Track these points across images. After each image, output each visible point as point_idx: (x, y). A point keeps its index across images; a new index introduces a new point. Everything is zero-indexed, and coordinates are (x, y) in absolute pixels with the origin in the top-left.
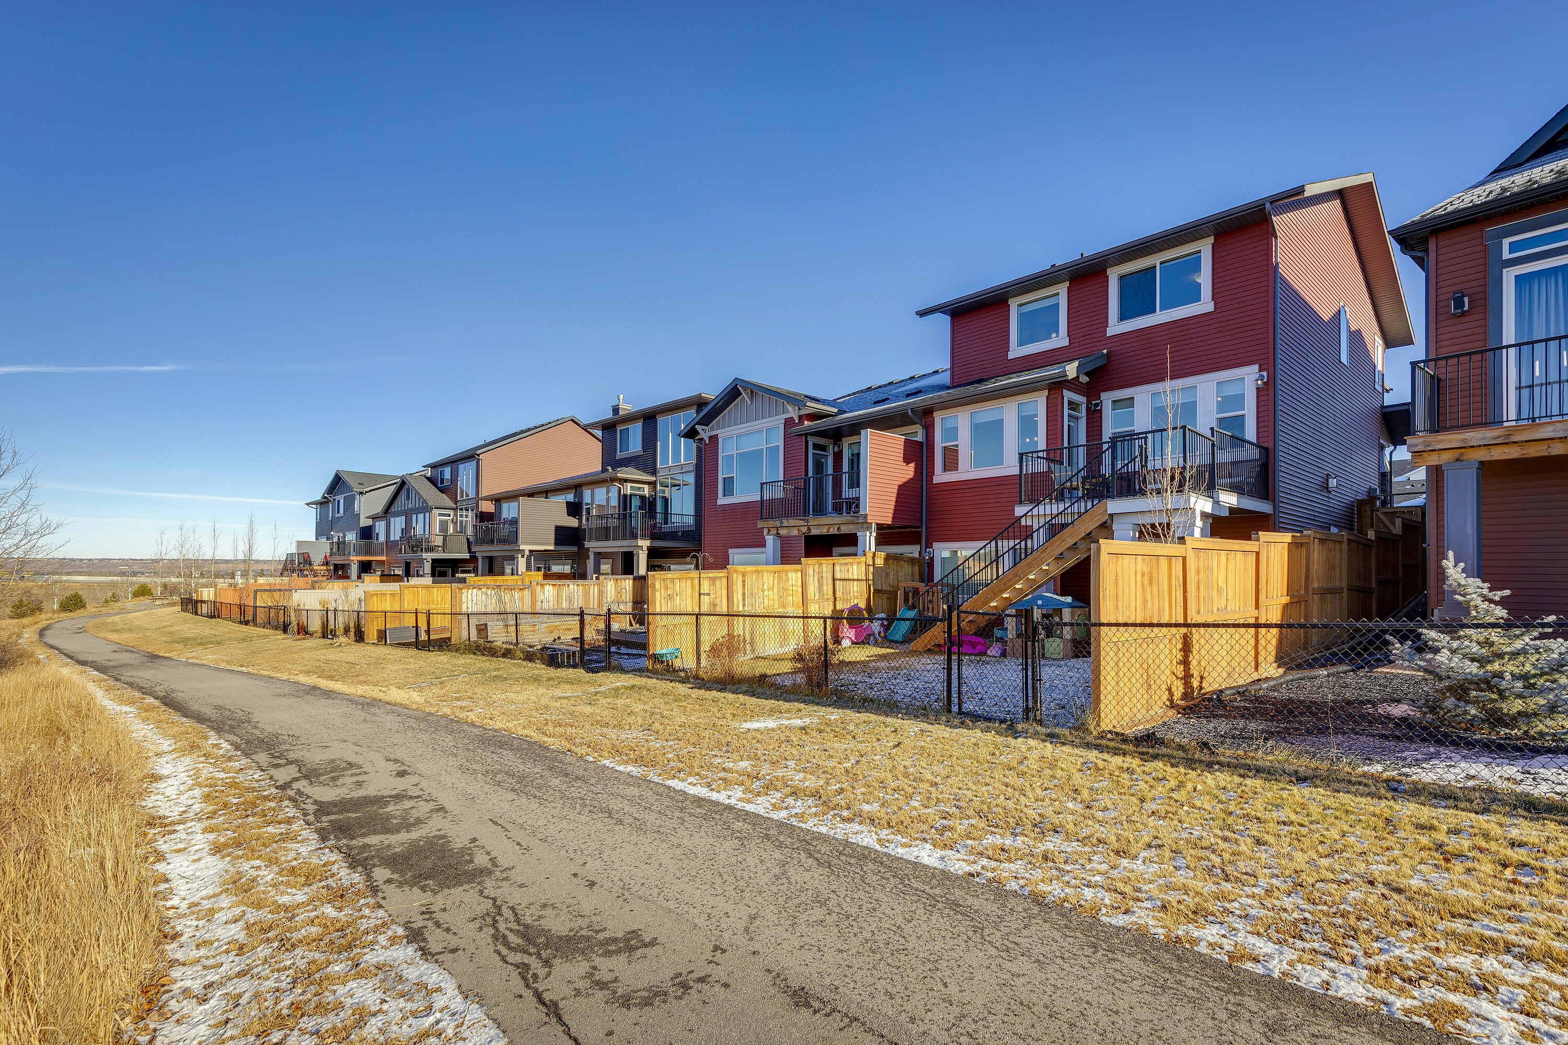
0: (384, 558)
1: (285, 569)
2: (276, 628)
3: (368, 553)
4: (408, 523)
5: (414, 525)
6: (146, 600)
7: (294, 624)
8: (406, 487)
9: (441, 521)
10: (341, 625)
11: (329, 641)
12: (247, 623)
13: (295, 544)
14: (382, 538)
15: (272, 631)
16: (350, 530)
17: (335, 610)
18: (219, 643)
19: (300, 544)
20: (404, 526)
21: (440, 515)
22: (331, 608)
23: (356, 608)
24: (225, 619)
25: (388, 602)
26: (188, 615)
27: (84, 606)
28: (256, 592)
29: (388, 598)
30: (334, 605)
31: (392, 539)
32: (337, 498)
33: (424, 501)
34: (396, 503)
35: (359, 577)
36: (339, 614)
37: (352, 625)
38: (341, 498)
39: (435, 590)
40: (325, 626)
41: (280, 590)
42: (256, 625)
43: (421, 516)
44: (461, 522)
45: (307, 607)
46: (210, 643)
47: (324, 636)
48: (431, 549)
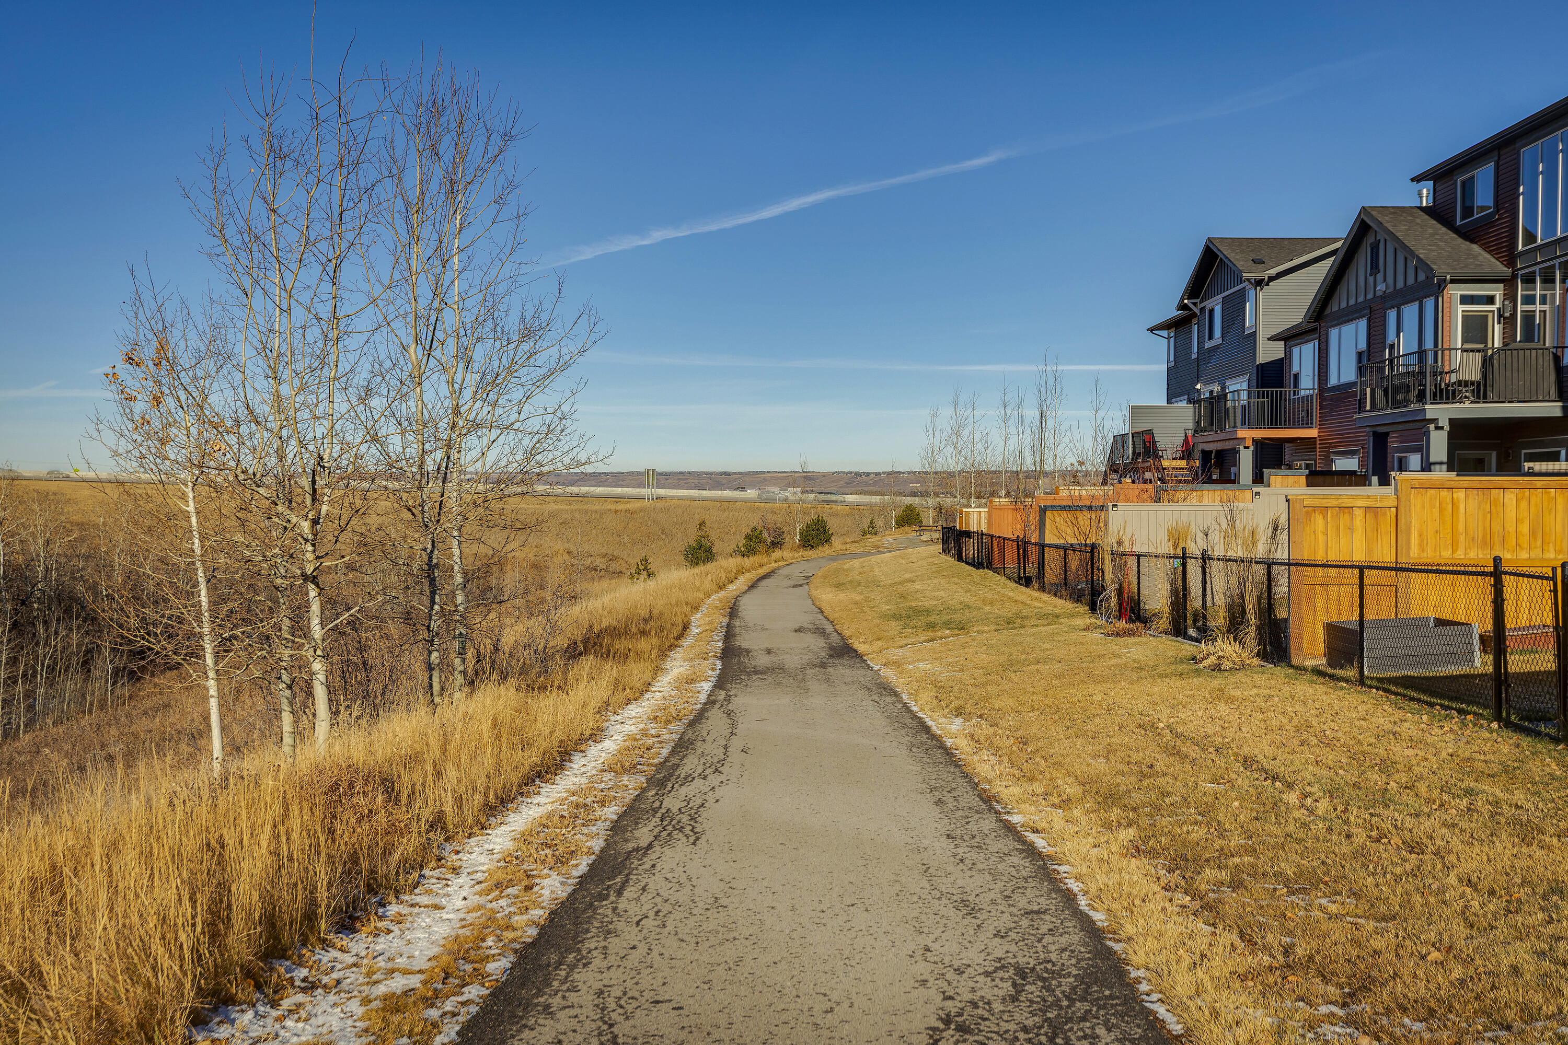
0: (1313, 433)
1: (1113, 468)
2: (1076, 597)
3: (1274, 422)
4: (1376, 335)
5: (1391, 337)
6: (910, 533)
7: (1111, 590)
8: (1370, 239)
9: (1466, 318)
10: (1219, 598)
11: (1189, 648)
12: (1027, 581)
13: (1126, 413)
14: (1308, 384)
15: (1069, 605)
16: (1234, 375)
17: (1205, 558)
18: (962, 627)
19: (1136, 411)
20: (1363, 346)
21: (1465, 300)
22: (1194, 549)
23: (1261, 551)
24: (995, 570)
25: (1359, 536)
26: (949, 560)
27: (828, 540)
28: (1043, 511)
29: (1358, 522)
30: (1202, 544)
31: (1333, 381)
32: (1208, 304)
33: (1422, 265)
34: (1342, 291)
35: (1258, 478)
36: (1215, 567)
37: (1250, 605)
38: (1216, 304)
39: (1510, 497)
40: (1180, 597)
41: (1090, 508)
42: (1042, 588)
43: (1410, 312)
44: (1529, 318)
45: (1137, 549)
46: (947, 625)
47: (1178, 630)
48: (1445, 394)
